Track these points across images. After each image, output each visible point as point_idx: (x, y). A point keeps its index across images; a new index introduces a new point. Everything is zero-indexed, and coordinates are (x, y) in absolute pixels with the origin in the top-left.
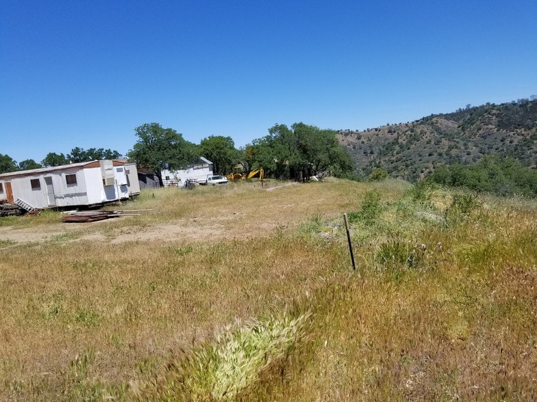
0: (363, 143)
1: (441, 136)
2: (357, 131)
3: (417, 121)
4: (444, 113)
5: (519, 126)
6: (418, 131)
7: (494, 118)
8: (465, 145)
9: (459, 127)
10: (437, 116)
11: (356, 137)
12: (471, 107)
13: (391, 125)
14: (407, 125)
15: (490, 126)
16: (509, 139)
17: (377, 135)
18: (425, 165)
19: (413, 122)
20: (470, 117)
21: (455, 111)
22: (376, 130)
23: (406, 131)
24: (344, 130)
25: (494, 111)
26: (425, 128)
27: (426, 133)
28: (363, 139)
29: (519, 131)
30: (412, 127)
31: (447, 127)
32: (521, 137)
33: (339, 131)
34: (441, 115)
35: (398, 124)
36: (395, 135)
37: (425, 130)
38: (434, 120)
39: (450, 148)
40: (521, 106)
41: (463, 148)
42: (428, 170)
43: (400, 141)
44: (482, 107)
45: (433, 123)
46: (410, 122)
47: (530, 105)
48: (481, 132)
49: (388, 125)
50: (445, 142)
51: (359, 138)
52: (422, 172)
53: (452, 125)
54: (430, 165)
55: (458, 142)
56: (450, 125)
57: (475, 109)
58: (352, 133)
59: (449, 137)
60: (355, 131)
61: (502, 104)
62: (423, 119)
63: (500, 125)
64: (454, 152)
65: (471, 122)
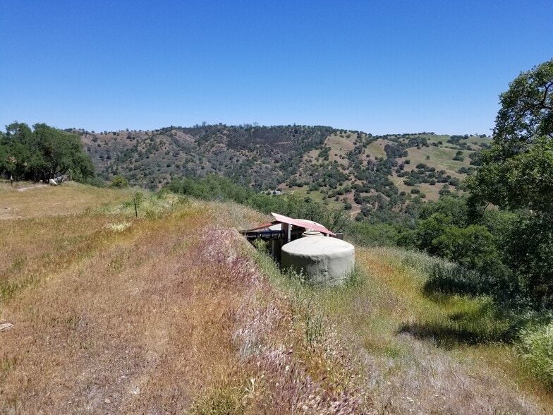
0: (99, 146)
1: (179, 148)
2: (93, 132)
3: (157, 131)
4: (183, 127)
5: (244, 147)
6: (158, 140)
7: (225, 137)
8: (200, 159)
9: (195, 142)
10: (176, 128)
11: (92, 139)
12: (206, 125)
13: (130, 131)
14: (146, 133)
15: (222, 145)
16: (236, 158)
17: (115, 140)
18: (163, 175)
19: (153, 132)
20: (205, 133)
21: (192, 127)
22: (114, 134)
23: (146, 140)
24: (77, 129)
25: (225, 132)
26: (164, 138)
27: (165, 143)
28: (99, 142)
29: (244, 152)
30: (153, 136)
31: (185, 140)
32: (245, 158)
33: (71, 129)
34: (180, 128)
35: (138, 130)
36: (134, 142)
37: (165, 140)
38: (173, 131)
39: (187, 161)
40: (246, 130)
41: (198, 162)
42: (165, 181)
43: (139, 148)
44: (216, 126)
45: (172, 135)
46: (150, 131)
47: (253, 130)
48: (214, 149)
49: (127, 130)
50: (183, 155)
51: (95, 140)
52: (160, 182)
53: (190, 139)
54: (168, 176)
55: (194, 157)
56: (188, 139)
57: (210, 127)
58: (87, 133)
59: (186, 150)
60: (90, 131)
61: (232, 126)
62: (163, 129)
63: (230, 145)
64: (190, 165)
65: (206, 139)
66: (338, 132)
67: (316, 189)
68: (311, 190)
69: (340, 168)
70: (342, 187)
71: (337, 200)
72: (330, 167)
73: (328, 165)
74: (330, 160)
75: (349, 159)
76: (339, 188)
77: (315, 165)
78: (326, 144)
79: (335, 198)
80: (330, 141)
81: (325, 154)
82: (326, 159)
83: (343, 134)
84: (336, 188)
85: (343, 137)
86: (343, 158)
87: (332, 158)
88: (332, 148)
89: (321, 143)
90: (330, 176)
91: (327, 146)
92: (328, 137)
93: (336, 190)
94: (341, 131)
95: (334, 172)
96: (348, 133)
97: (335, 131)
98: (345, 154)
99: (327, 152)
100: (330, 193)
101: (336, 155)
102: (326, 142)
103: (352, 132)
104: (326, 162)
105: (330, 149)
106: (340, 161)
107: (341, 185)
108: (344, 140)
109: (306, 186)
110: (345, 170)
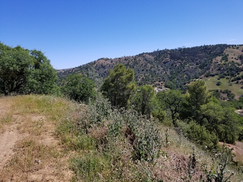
0: (114, 64)
1: (147, 62)
2: (111, 58)
3: (137, 55)
4: (148, 52)
5: (179, 59)
6: (138, 60)
7: (169, 55)
8: (157, 66)
9: (155, 58)
10: (145, 53)
11: (111, 61)
12: (159, 50)
13: (126, 56)
14: (132, 57)
15: (167, 59)
16: (175, 64)
17: (120, 61)
18: (141, 75)
19: (135, 56)
21: (153, 52)
22: (119, 58)
23: (132, 60)
24: (105, 58)
25: (169, 52)
26: (141, 58)
27: (141, 60)
28: (113, 62)
29: (179, 61)
30: (135, 58)
31: (150, 58)
32: (180, 63)
33: (103, 58)
34: (147, 53)
35: (129, 56)
36: (128, 61)
37: (141, 59)
38: (144, 55)
39: (151, 68)
40: (179, 50)
41: (156, 67)
42: (142, 77)
43: (130, 64)
44: (164, 50)
45: (143, 56)
46: (134, 56)
47: (182, 50)
48: (163, 61)
49: (125, 56)
50: (149, 65)
51: (112, 62)
52: (140, 78)
53: (152, 58)
54: (143, 75)
55: (154, 65)
56: (151, 57)
57: (161, 51)
58: (109, 59)
59: (151, 63)
60: (110, 58)
61: (171, 50)
62: (140, 54)
63: (171, 58)
64: (153, 69)
65: (159, 56)
66: (231, 46)
67: (223, 77)
68: (221, 78)
69: (236, 65)
70: (240, 76)
71: (237, 83)
72: (230, 65)
73: (228, 63)
74: (229, 61)
75: (241, 59)
76: (237, 76)
77: (220, 64)
78: (225, 53)
79: (236, 82)
80: (226, 51)
82: (227, 60)
83: (234, 47)
84: (236, 76)
85: (234, 48)
86: (237, 59)
87: (230, 60)
88: (229, 54)
90: (231, 69)
91: (226, 54)
92: (226, 49)
93: (236, 77)
94: (233, 46)
95: (233, 67)
96: (237, 46)
97: (229, 46)
98: (238, 57)
99: (226, 57)
100: (233, 78)
101: (232, 58)
102: (224, 52)
103: (240, 45)
105: (228, 55)
106: (235, 61)
107: (238, 74)
108: (235, 50)
109: (217, 76)
110: (239, 65)
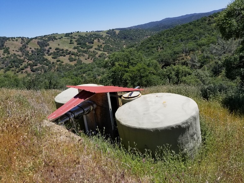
66: (10, 39)
67: (9, 70)
68: (6, 71)
69: (18, 57)
70: (23, 66)
71: (22, 73)
72: (12, 57)
73: (11, 56)
74: (11, 53)
75: (21, 51)
76: (21, 67)
77: (3, 58)
78: (6, 46)
79: (21, 72)
80: (7, 44)
81: (7, 51)
82: (9, 53)
83: (13, 39)
84: (19, 67)
85: (14, 41)
86: (18, 51)
87: (12, 53)
88: (10, 47)
89: (3, 46)
90: (14, 62)
91: (7, 47)
92: (6, 42)
93: (20, 68)
94: (12, 38)
95: (15, 59)
96: (16, 39)
97: (8, 39)
98: (18, 49)
99: (8, 50)
100: (17, 70)
101: (13, 51)
102: (5, 45)
103: (18, 38)
104: (9, 55)
105: (9, 48)
106: (17, 53)
107: (21, 65)
108: (15, 42)
109: (2, 70)
110: (21, 57)
